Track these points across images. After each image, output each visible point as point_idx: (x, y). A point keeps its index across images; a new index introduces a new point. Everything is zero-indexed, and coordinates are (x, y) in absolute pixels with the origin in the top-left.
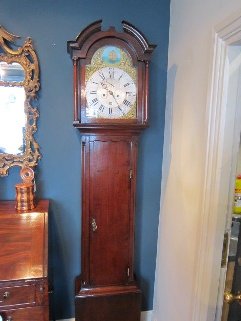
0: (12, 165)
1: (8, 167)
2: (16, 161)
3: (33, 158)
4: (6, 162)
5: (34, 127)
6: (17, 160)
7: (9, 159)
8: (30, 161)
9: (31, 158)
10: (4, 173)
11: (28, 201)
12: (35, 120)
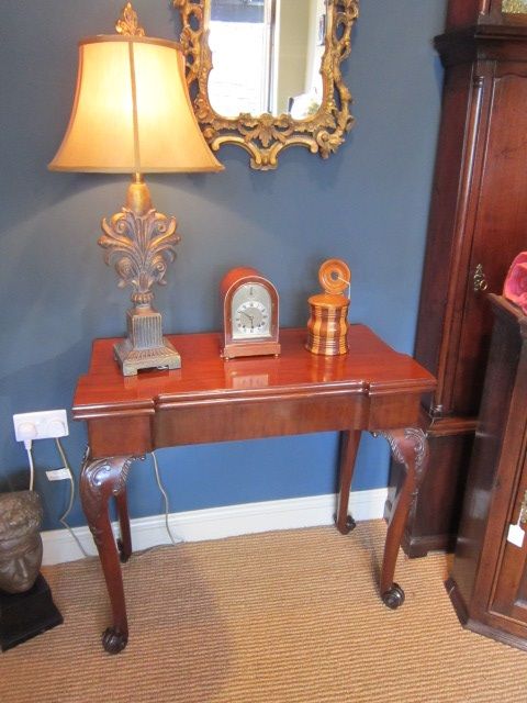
0: (288, 142)
1: (280, 146)
2: (299, 133)
3: (338, 125)
4: (277, 135)
5: (347, 43)
6: (302, 129)
7: (285, 126)
8: (331, 131)
9: (333, 125)
10: (273, 161)
11: (337, 336)
12: (350, 24)
